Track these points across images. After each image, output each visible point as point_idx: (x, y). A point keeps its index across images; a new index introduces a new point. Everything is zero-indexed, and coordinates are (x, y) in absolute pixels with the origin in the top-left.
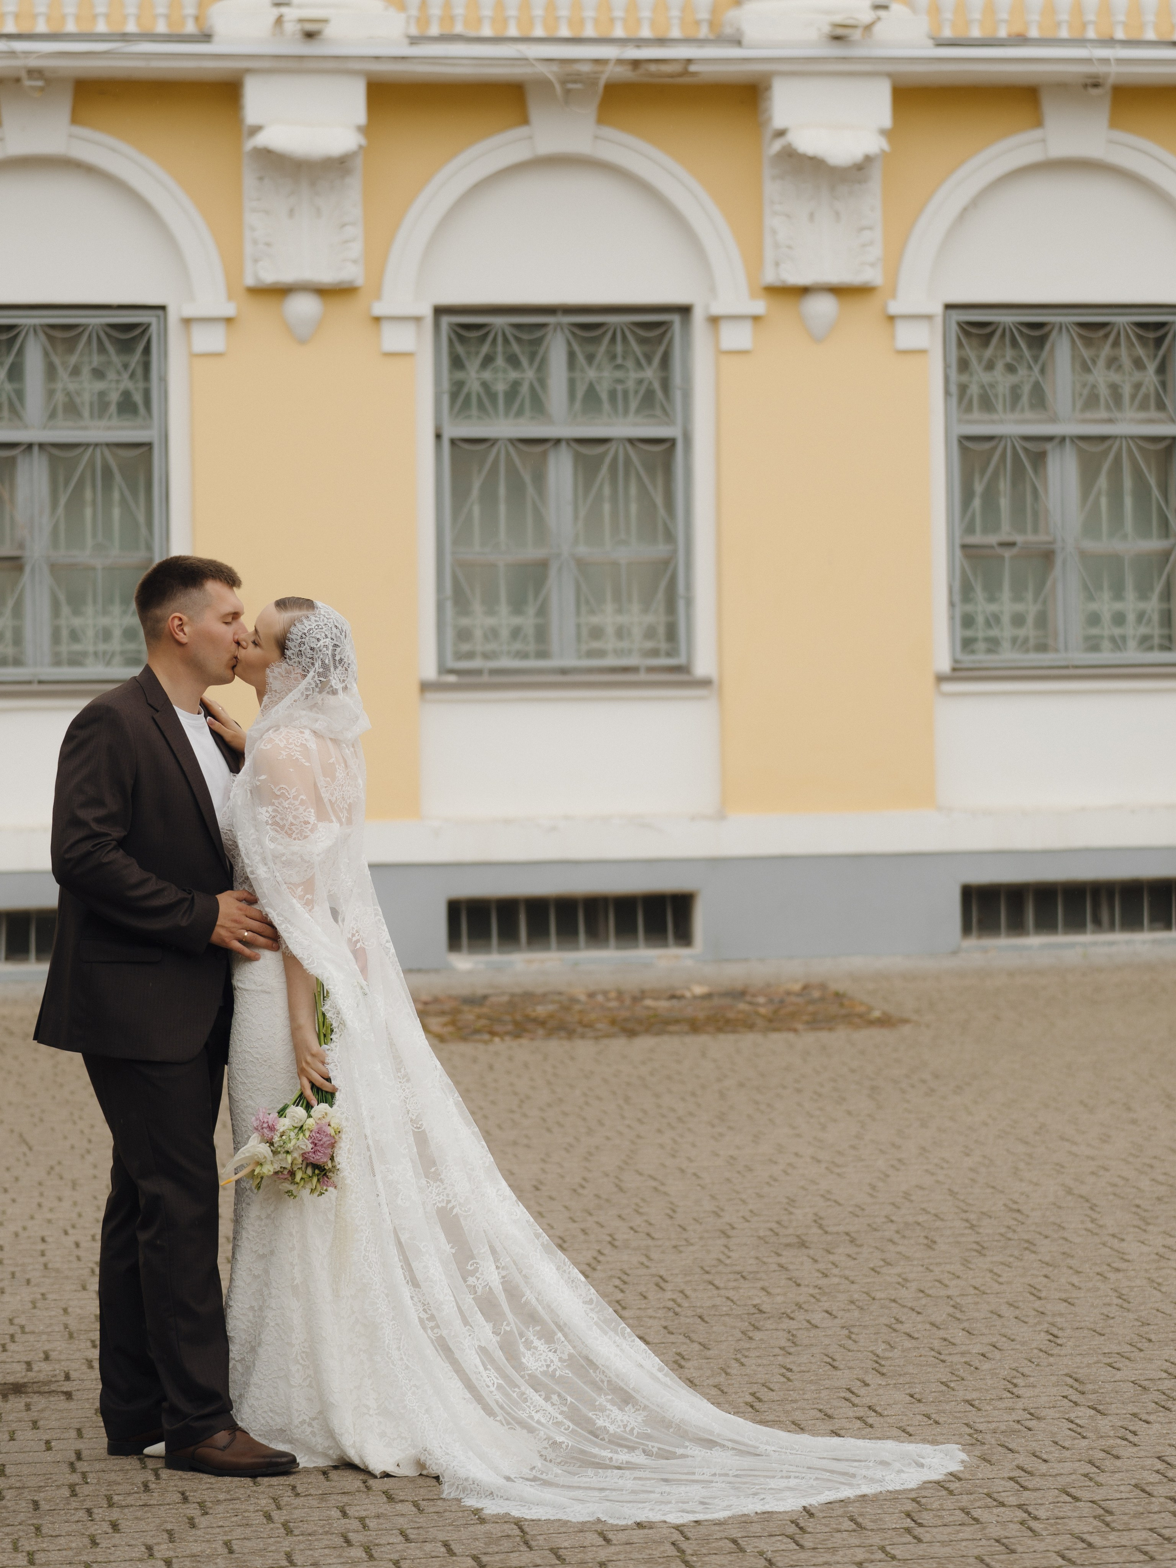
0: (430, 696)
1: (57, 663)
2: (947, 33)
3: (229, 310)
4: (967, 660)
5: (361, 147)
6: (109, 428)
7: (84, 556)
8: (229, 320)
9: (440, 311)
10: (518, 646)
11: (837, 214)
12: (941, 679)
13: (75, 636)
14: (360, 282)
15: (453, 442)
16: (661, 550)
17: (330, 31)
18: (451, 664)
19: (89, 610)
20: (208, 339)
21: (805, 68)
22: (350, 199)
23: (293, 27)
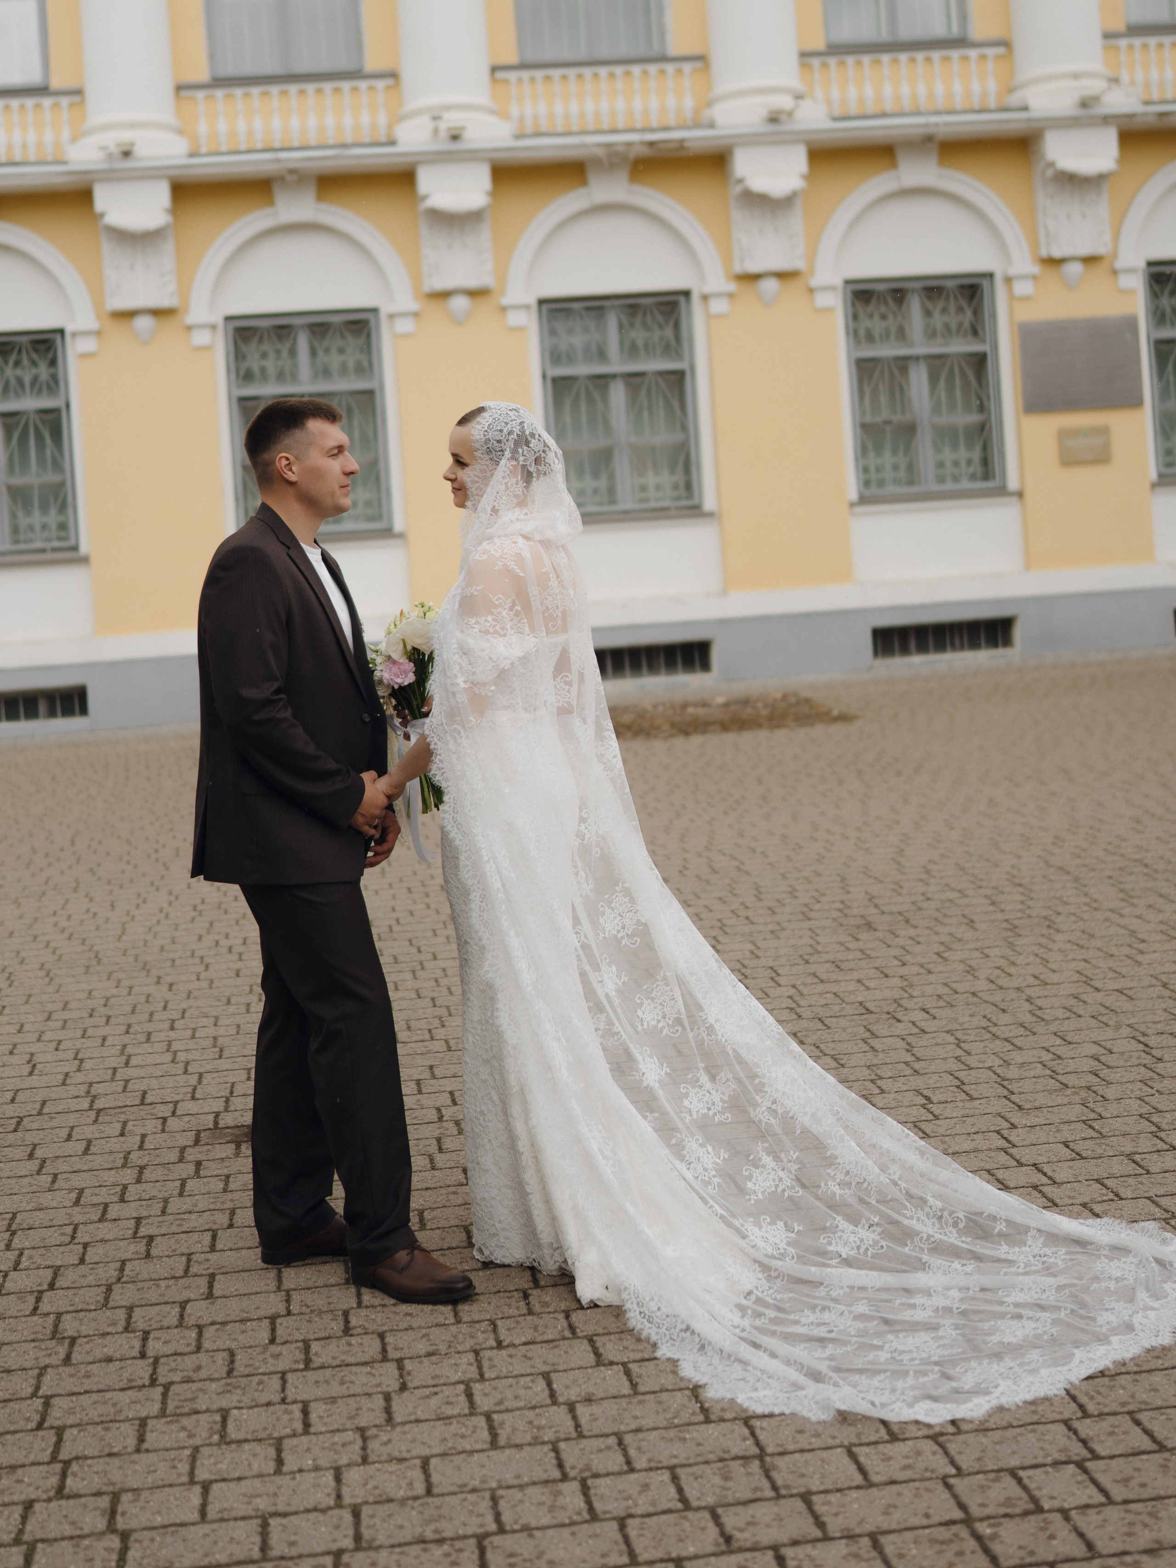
2: (838, 112)
3: (415, 307)
4: (867, 493)
5: (489, 204)
8: (416, 314)
9: (541, 302)
11: (776, 228)
14: (492, 286)
15: (553, 379)
16: (678, 437)
20: (404, 326)
21: (753, 140)
22: (484, 236)
23: (444, 133)
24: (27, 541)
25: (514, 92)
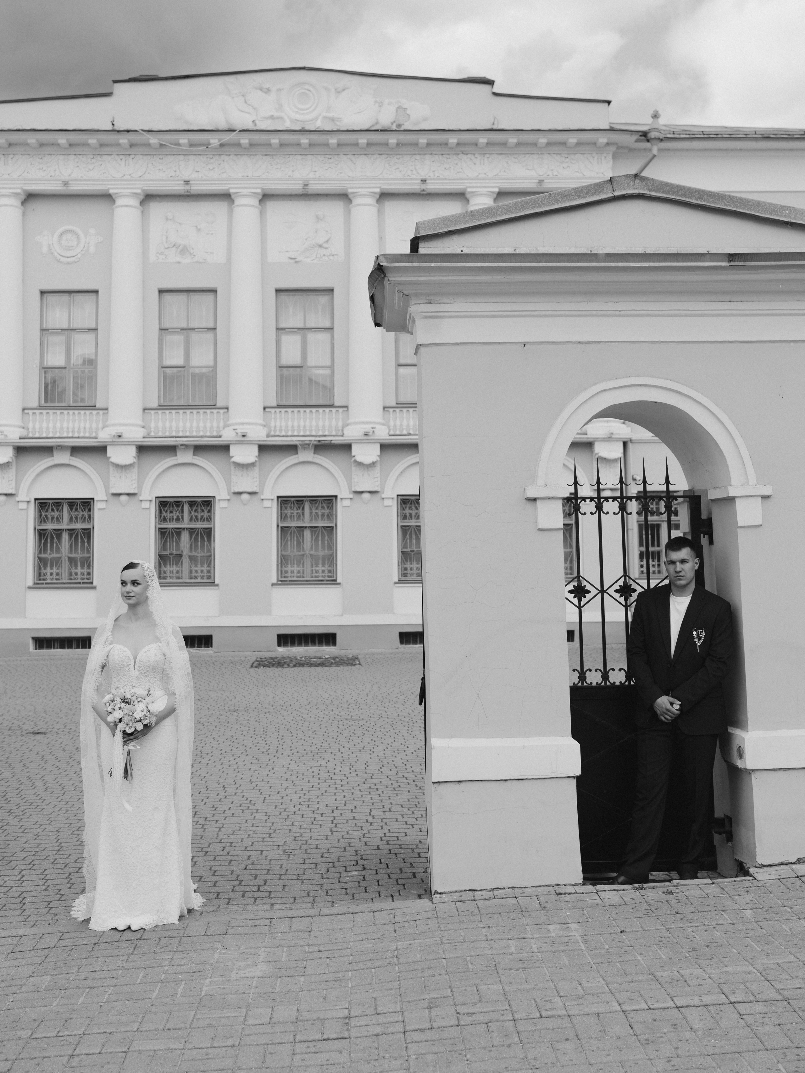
0: (273, 586)
1: (191, 578)
2: (392, 433)
3: (228, 498)
4: (403, 578)
5: (257, 460)
8: (228, 500)
9: (278, 497)
10: (299, 575)
11: (369, 475)
12: (396, 583)
14: (258, 491)
15: (281, 527)
16: (330, 552)
17: (248, 435)
18: (279, 579)
20: (224, 504)
21: (359, 441)
22: (255, 472)
23: (240, 434)
24: (75, 579)
25: (273, 417)
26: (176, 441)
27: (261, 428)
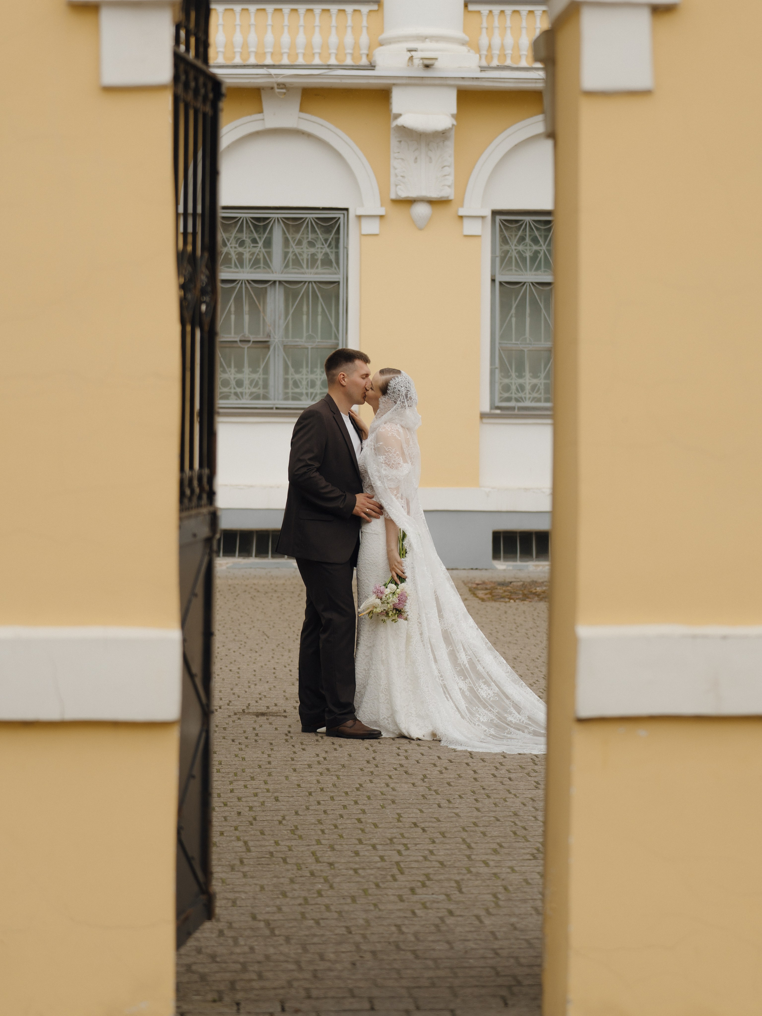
0: (485, 421)
1: (286, 399)
3: (382, 211)
5: (453, 125)
6: (316, 274)
7: (302, 341)
8: (381, 217)
9: (495, 213)
10: (535, 395)
13: (296, 384)
14: (452, 197)
15: (501, 283)
17: (438, 64)
18: (498, 404)
19: (304, 371)
20: (370, 227)
22: (448, 153)
23: (417, 62)
25: (485, 24)
26: (270, 75)
27: (464, 49)
